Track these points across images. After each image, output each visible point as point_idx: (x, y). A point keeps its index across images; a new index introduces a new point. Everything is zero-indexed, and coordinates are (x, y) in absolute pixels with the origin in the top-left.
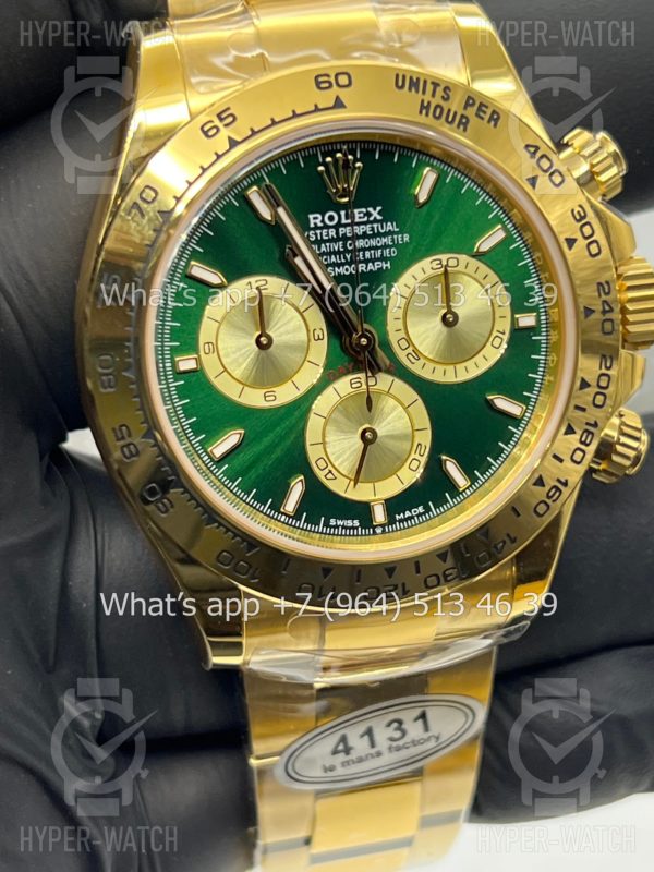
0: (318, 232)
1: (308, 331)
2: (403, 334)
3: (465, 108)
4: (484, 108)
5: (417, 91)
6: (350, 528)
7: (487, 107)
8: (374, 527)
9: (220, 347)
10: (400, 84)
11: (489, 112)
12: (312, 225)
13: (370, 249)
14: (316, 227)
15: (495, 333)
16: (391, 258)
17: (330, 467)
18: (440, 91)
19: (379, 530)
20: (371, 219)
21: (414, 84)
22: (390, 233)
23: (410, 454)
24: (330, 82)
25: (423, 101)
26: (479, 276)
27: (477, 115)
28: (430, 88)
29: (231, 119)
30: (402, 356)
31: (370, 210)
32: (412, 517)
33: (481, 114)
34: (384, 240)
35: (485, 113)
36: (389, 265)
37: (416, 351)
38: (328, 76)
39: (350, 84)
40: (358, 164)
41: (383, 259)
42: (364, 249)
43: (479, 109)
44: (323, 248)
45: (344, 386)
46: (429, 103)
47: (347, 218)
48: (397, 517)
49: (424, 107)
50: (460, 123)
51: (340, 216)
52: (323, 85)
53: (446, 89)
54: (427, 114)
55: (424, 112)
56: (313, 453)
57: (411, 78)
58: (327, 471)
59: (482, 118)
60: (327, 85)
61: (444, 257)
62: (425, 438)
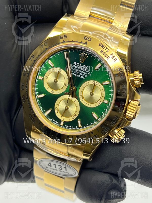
0: (75, 66)
1: (65, 83)
2: (82, 92)
3: (110, 55)
4: (114, 57)
5: (102, 48)
6: (56, 123)
7: (115, 57)
8: (61, 125)
9: (48, 78)
10: (100, 45)
11: (115, 58)
12: (74, 64)
13: (83, 73)
14: (74, 65)
15: (99, 101)
16: (86, 77)
17: (58, 110)
18: (107, 50)
19: (61, 126)
20: (85, 68)
21: (103, 46)
22: (88, 72)
23: (73, 115)
24: (87, 39)
25: (102, 50)
26: (101, 89)
27: (112, 57)
28: (105, 48)
29: (66, 37)
30: (80, 96)
31: (86, 66)
32: (68, 127)
33: (113, 58)
34: (86, 73)
35: (114, 58)
36: (85, 78)
37: (83, 96)
38: (87, 37)
39: (90, 41)
40: (87, 57)
41: (84, 76)
42: (81, 73)
43: (113, 57)
44: (74, 69)
45: (67, 96)
46: (103, 51)
47: (81, 66)
48: (66, 126)
49: (102, 51)
50: (107, 57)
51: (80, 65)
52: (85, 39)
53: (109, 50)
54: (102, 53)
55: (101, 52)
56: (56, 106)
57: (103, 45)
58: (57, 110)
59: (113, 59)
60: (86, 39)
61: (96, 82)
62: (77, 114)
